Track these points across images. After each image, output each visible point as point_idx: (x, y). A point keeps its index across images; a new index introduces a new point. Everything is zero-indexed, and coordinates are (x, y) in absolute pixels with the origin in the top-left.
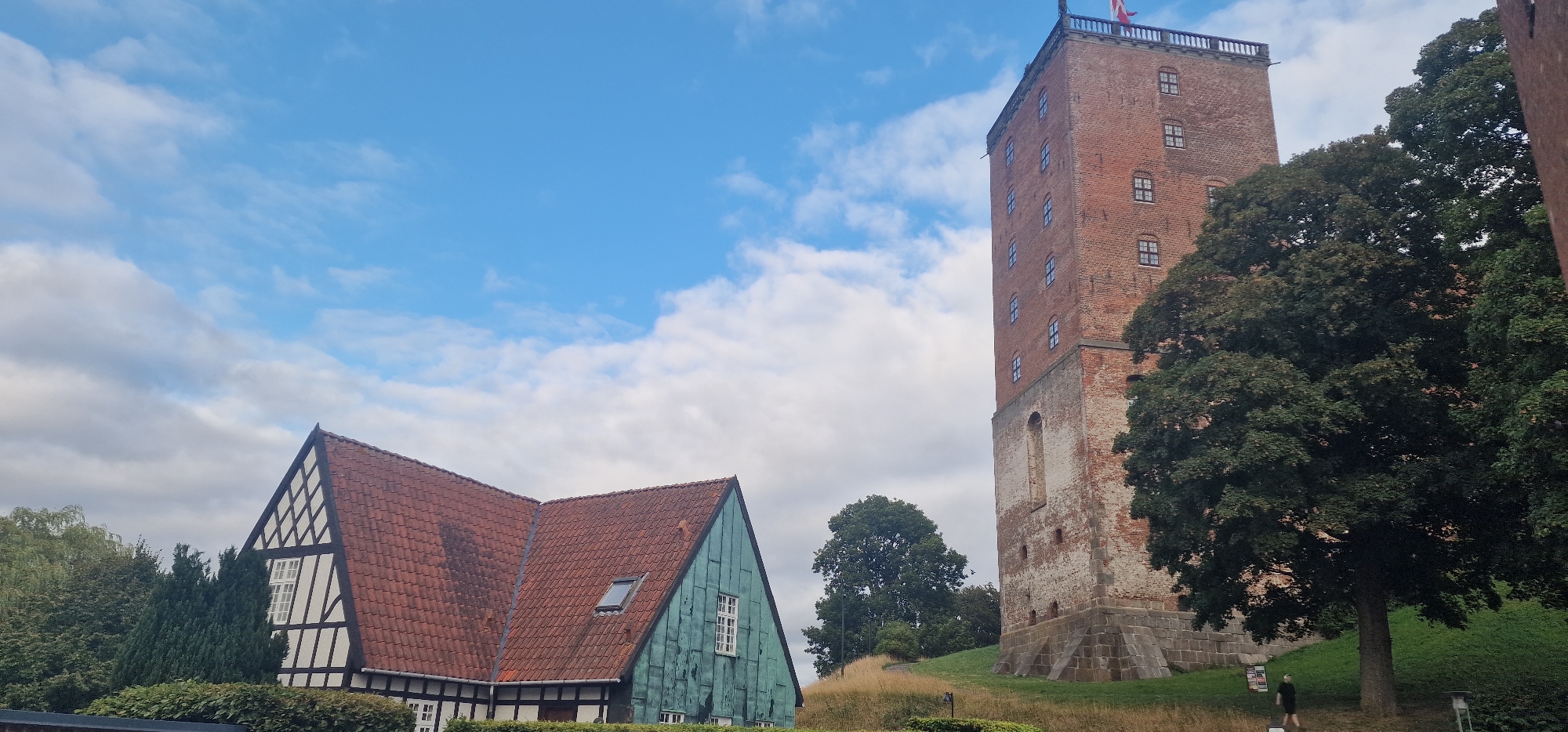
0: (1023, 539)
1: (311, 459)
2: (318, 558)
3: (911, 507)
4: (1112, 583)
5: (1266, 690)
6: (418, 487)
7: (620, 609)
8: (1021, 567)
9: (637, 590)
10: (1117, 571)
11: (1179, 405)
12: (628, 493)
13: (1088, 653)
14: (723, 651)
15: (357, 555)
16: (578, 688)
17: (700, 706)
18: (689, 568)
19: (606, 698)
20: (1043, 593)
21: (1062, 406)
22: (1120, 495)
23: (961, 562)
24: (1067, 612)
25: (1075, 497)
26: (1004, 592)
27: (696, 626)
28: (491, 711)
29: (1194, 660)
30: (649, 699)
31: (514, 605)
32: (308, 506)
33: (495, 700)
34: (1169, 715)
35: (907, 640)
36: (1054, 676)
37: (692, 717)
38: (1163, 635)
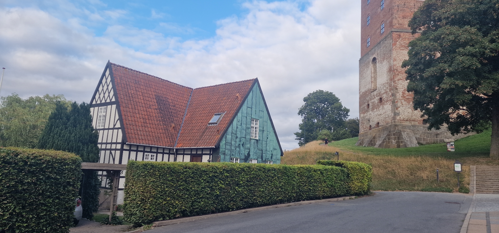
0: (368, 101)
1: (107, 73)
2: (112, 106)
3: (331, 93)
4: (399, 115)
5: (454, 151)
6: (147, 83)
7: (216, 124)
8: (367, 111)
9: (222, 117)
10: (401, 111)
11: (429, 47)
12: (221, 85)
13: (389, 139)
14: (254, 138)
15: (124, 105)
16: (202, 149)
17: (245, 156)
18: (240, 110)
19: (211, 153)
20: (374, 119)
21: (384, 54)
22: (403, 84)
23: (348, 111)
24: (382, 126)
25: (387, 86)
26: (361, 119)
27: (243, 129)
28: (175, 157)
29: (427, 141)
30: (226, 153)
31: (183, 122)
32: (107, 89)
33: (177, 153)
34: (416, 159)
35: (328, 136)
36: (376, 146)
37: (242, 159)
38: (417, 133)
